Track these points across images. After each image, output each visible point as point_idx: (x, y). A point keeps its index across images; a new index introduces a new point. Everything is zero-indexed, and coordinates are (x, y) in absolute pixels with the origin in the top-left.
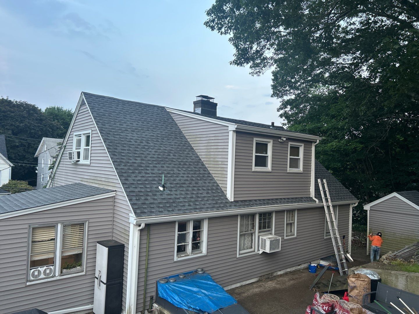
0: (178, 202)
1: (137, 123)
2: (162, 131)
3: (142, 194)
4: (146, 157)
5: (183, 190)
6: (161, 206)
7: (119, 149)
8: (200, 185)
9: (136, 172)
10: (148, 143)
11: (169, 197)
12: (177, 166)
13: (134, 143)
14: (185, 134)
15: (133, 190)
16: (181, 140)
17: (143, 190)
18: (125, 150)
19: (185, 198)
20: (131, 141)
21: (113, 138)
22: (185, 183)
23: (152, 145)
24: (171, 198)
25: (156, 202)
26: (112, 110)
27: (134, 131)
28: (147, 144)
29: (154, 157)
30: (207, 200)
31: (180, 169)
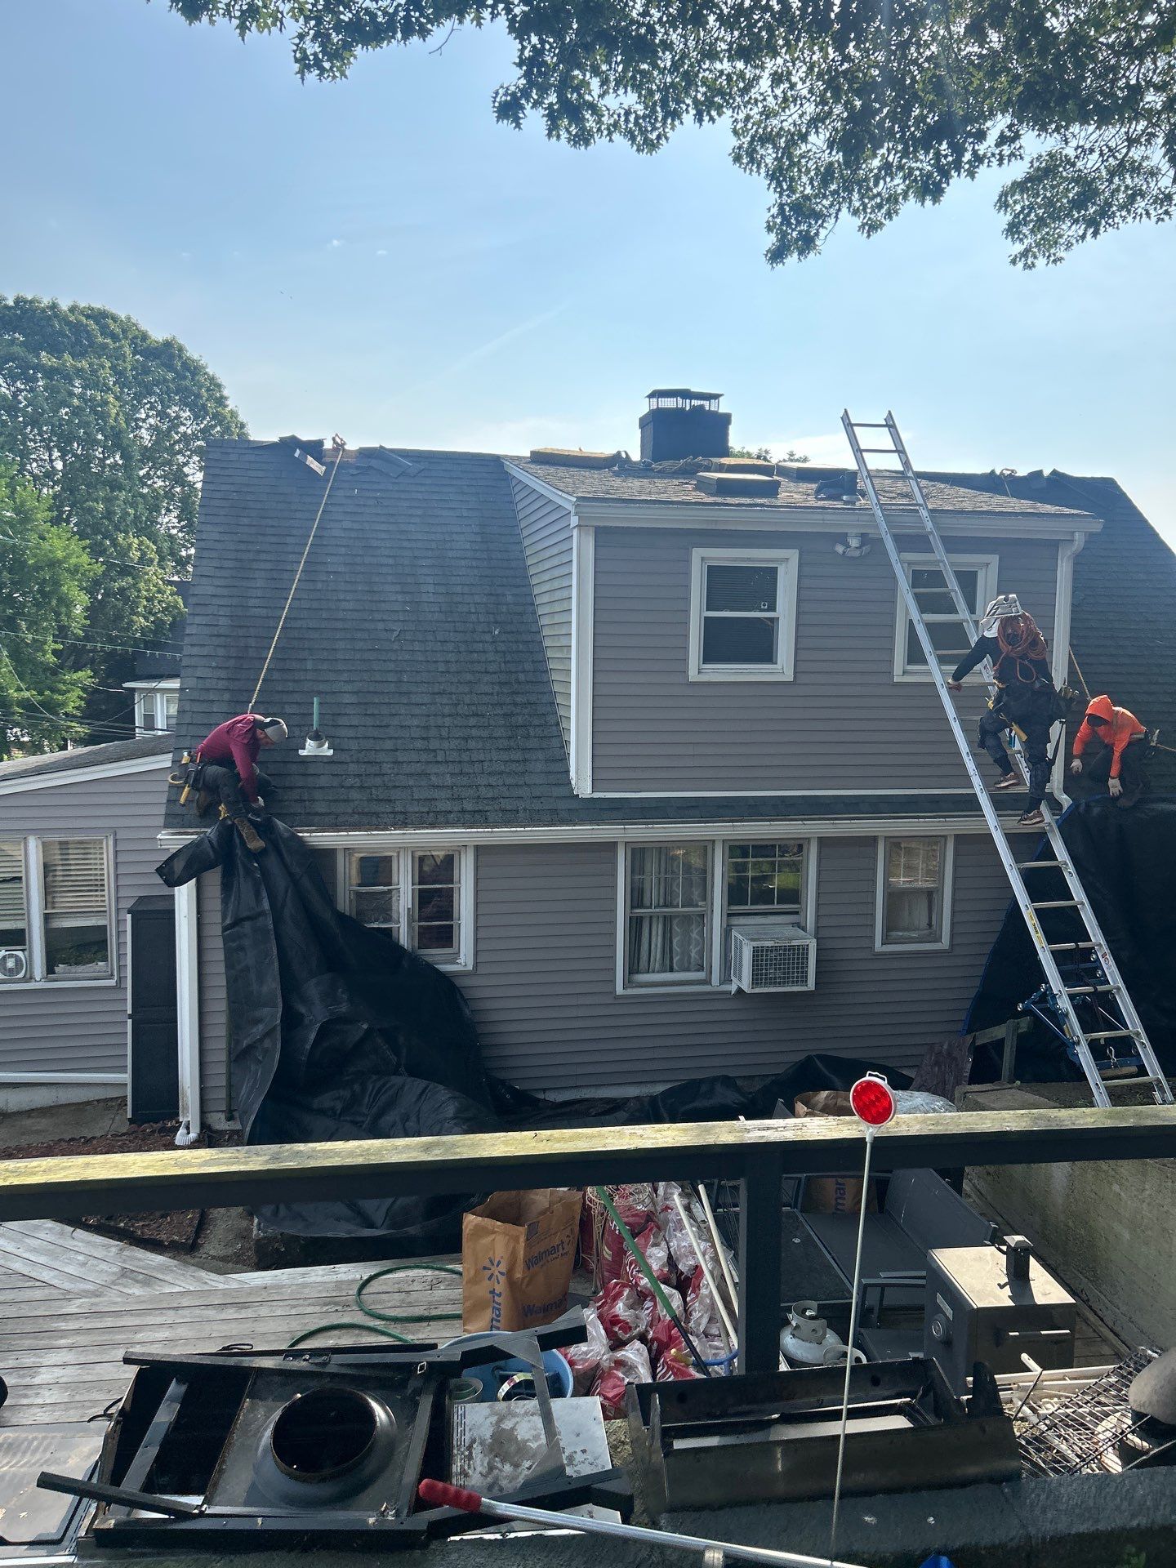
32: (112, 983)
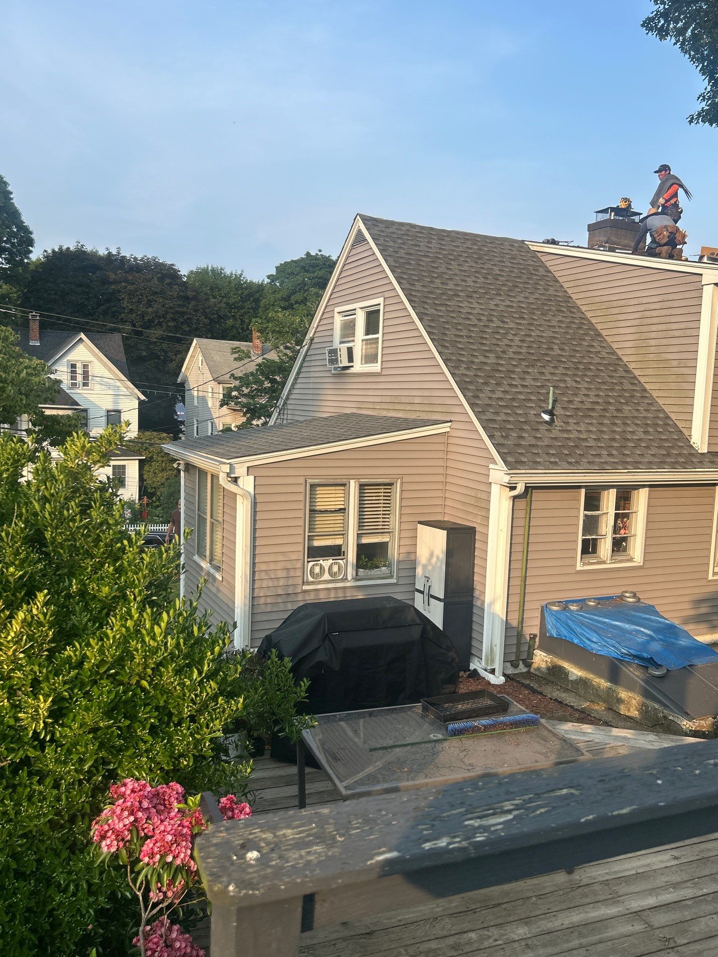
0: (585, 446)
1: (474, 279)
2: (527, 295)
3: (511, 427)
4: (504, 352)
5: (591, 424)
6: (551, 452)
7: (451, 333)
8: (626, 414)
9: (492, 381)
10: (503, 322)
11: (565, 435)
12: (571, 373)
13: (476, 322)
14: (579, 302)
15: (492, 417)
16: (570, 315)
17: (511, 419)
18: (462, 336)
19: (598, 440)
20: (469, 319)
21: (434, 312)
22: (593, 410)
23: (512, 325)
24: (569, 439)
25: (541, 444)
26: (420, 251)
27: (471, 297)
28: (501, 325)
29: (520, 353)
30: (647, 447)
31: (578, 379)
32: (394, 581)
